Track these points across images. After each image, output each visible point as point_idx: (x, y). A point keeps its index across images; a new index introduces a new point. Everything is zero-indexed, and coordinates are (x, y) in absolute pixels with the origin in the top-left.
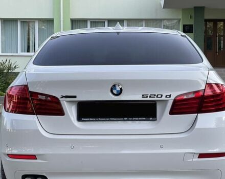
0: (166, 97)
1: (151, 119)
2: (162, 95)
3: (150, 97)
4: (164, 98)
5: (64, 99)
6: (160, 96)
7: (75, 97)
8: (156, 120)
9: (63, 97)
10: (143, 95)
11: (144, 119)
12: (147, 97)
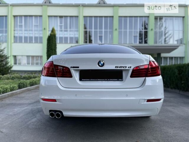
0: (129, 68)
1: (120, 80)
2: (126, 67)
3: (120, 68)
4: (127, 68)
5: (72, 68)
6: (125, 67)
7: (78, 67)
8: (123, 81)
9: (72, 67)
10: (116, 67)
11: (116, 80)
12: (118, 67)
